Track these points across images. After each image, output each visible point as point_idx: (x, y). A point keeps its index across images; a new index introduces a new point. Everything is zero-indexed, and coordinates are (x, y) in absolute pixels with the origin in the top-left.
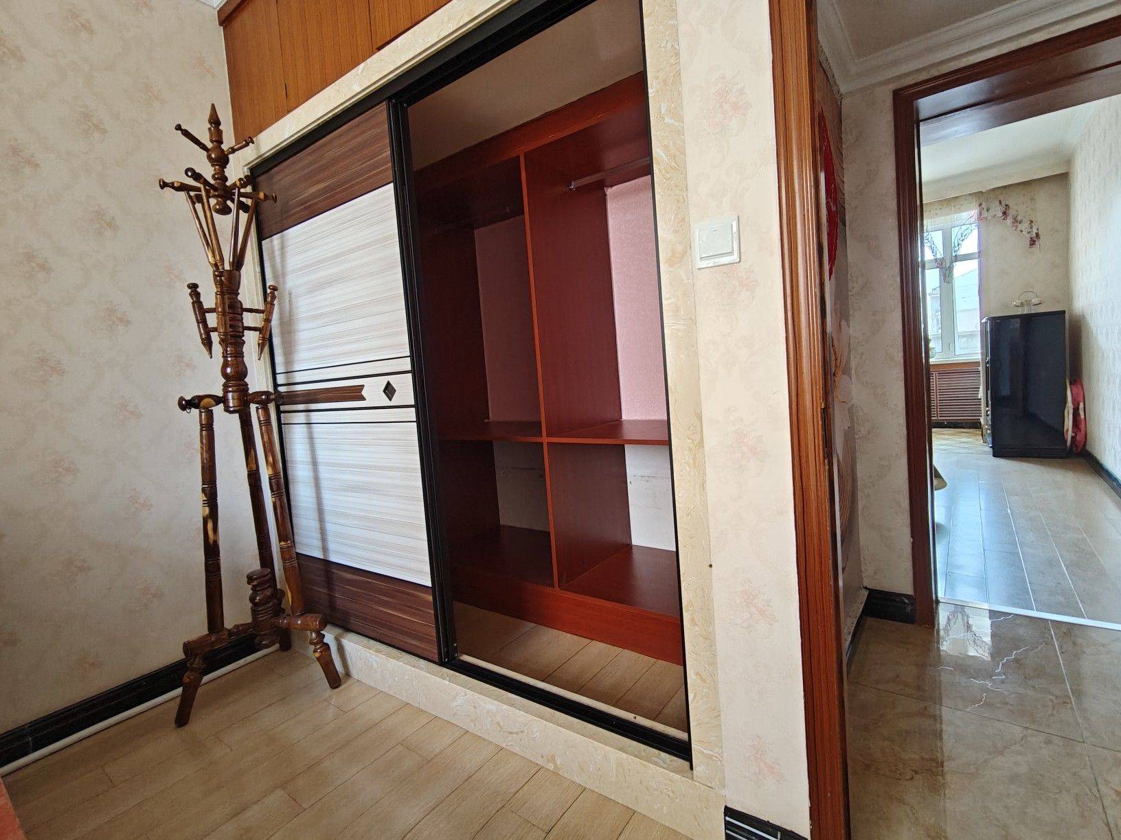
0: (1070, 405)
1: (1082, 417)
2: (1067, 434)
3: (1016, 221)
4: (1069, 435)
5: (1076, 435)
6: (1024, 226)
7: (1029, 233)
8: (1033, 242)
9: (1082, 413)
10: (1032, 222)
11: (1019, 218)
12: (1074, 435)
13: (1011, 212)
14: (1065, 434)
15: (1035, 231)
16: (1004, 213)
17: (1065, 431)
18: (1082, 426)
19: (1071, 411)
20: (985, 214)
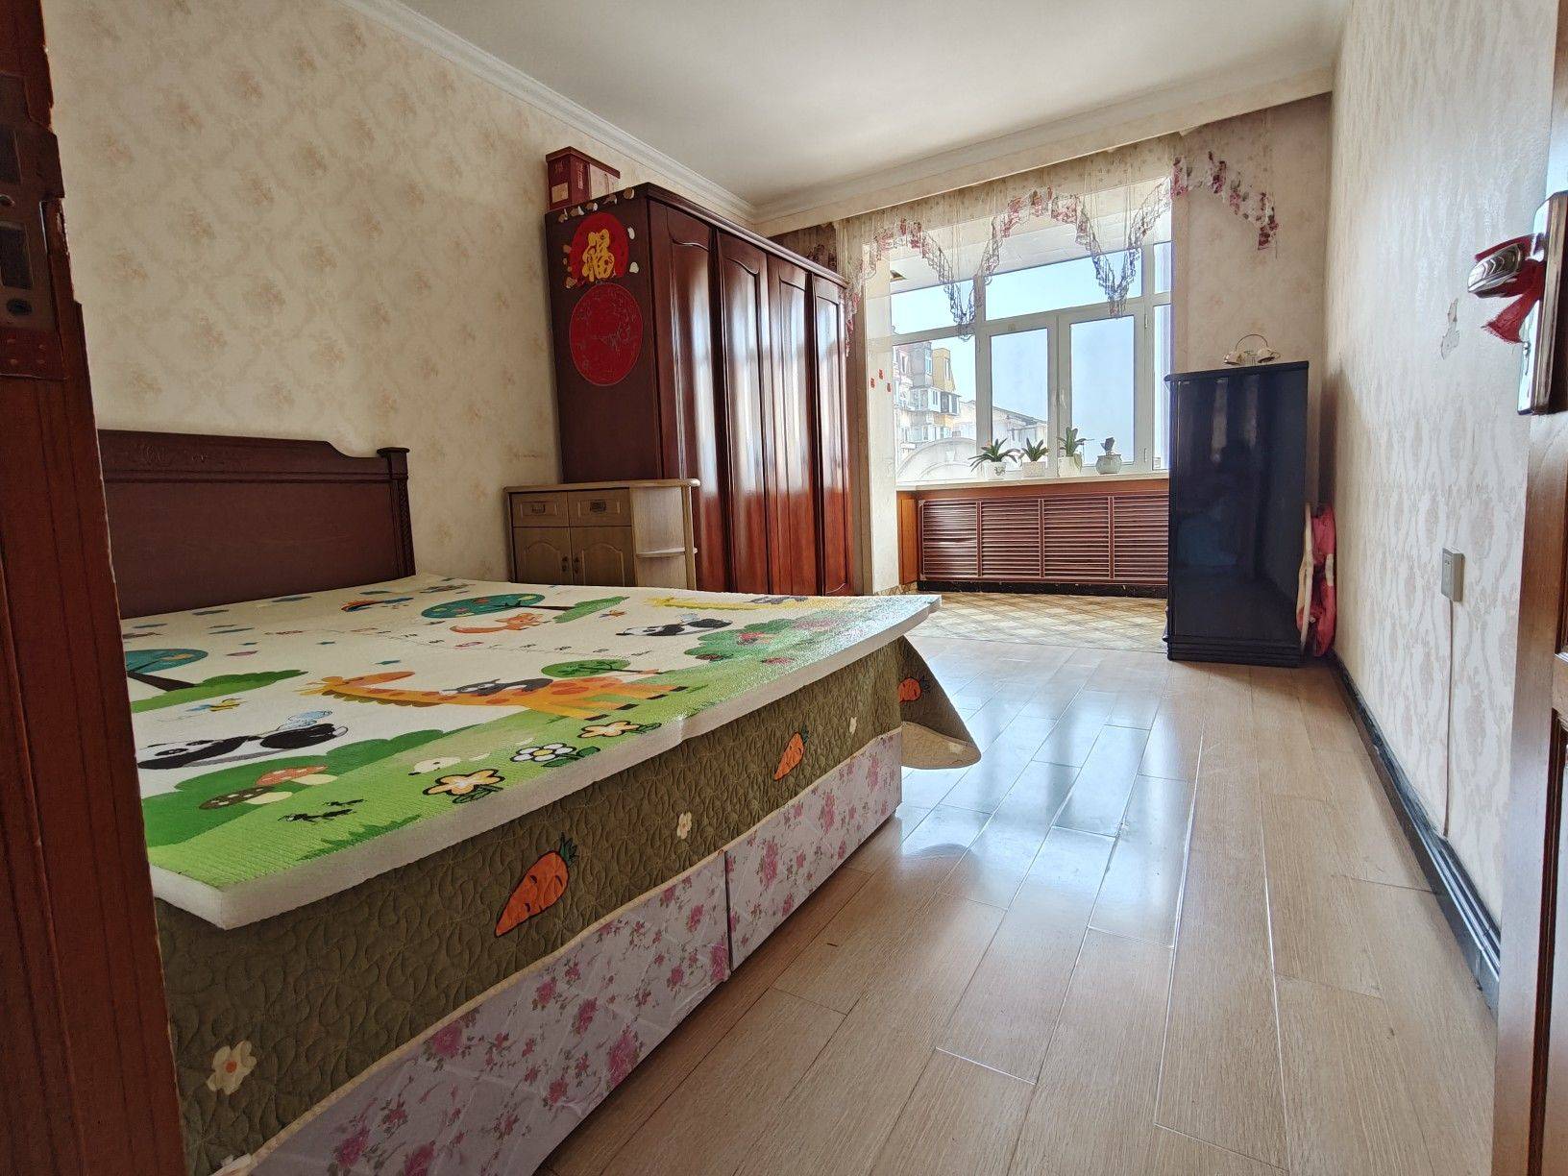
0: (1308, 558)
1: (1330, 583)
2: (1301, 618)
3: (1236, 195)
4: (1305, 620)
5: (1318, 619)
6: (1251, 206)
7: (1258, 219)
8: (1264, 239)
9: (1329, 575)
10: (1264, 195)
11: (1242, 190)
12: (1313, 619)
13: (1230, 177)
14: (1298, 618)
15: (1268, 212)
16: (1217, 179)
17: (1298, 611)
18: (1329, 602)
19: (1310, 571)
20: (1184, 181)
